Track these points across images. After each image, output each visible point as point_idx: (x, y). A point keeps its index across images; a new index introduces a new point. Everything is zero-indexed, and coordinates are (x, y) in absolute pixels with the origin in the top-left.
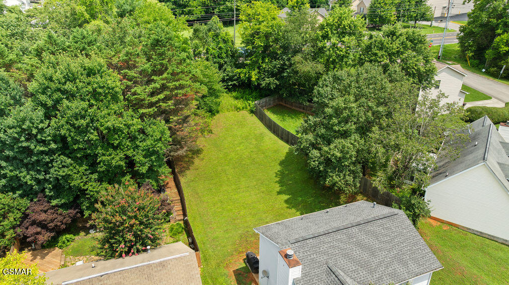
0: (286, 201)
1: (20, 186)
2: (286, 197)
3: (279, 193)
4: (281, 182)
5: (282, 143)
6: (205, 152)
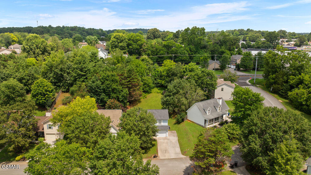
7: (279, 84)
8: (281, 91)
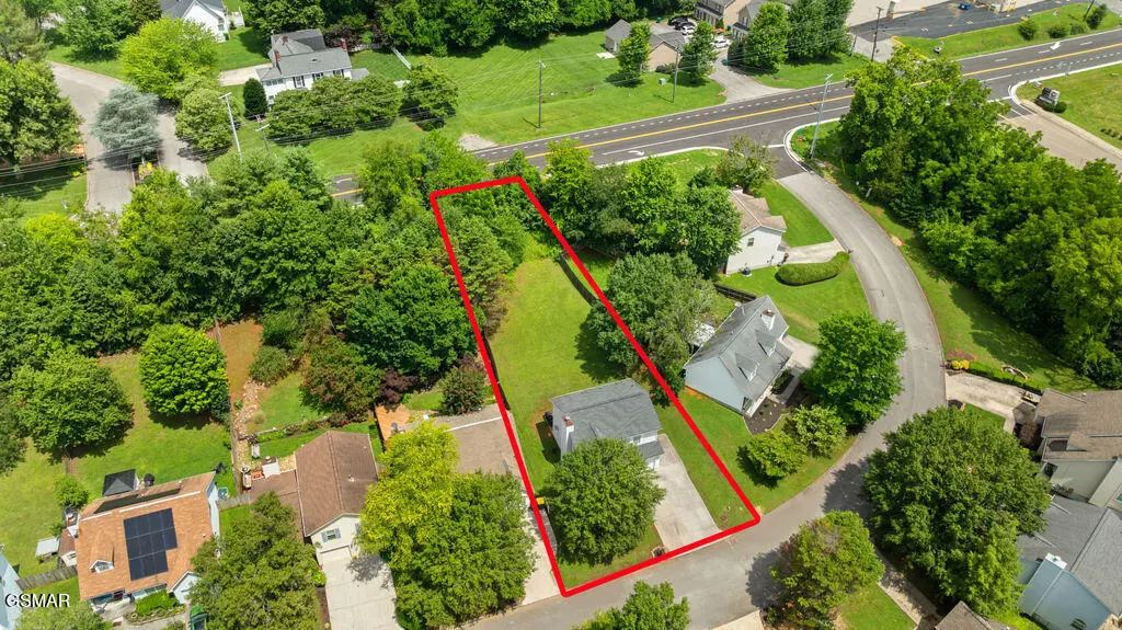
0: (582, 367)
1: (376, 360)
2: (582, 362)
3: (577, 358)
4: (580, 347)
5: (584, 302)
6: (509, 313)
7: (892, 181)
8: (897, 201)
